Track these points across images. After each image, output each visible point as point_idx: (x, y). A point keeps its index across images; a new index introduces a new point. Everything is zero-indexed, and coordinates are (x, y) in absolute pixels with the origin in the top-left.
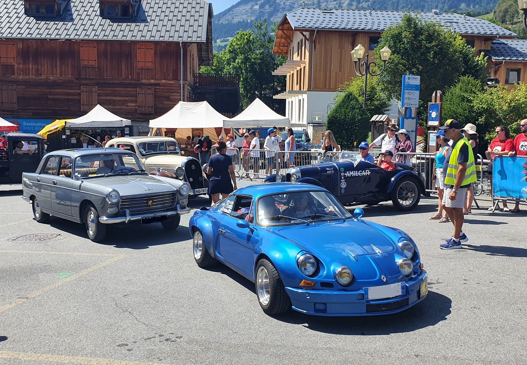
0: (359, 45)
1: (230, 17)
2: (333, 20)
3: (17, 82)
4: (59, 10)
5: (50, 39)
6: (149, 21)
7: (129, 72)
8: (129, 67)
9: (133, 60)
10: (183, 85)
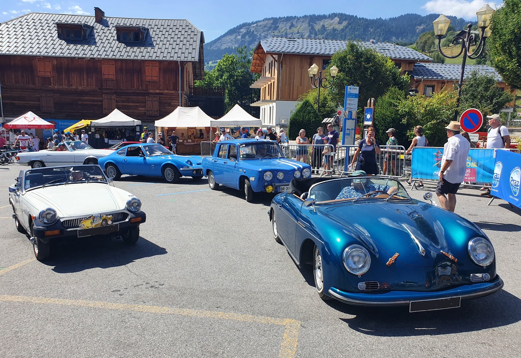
0: (314, 64)
1: (219, 44)
2: (296, 46)
3: (53, 91)
4: (85, 35)
5: (78, 58)
6: (155, 45)
7: (140, 84)
8: (140, 79)
9: (142, 75)
10: (181, 94)
